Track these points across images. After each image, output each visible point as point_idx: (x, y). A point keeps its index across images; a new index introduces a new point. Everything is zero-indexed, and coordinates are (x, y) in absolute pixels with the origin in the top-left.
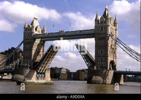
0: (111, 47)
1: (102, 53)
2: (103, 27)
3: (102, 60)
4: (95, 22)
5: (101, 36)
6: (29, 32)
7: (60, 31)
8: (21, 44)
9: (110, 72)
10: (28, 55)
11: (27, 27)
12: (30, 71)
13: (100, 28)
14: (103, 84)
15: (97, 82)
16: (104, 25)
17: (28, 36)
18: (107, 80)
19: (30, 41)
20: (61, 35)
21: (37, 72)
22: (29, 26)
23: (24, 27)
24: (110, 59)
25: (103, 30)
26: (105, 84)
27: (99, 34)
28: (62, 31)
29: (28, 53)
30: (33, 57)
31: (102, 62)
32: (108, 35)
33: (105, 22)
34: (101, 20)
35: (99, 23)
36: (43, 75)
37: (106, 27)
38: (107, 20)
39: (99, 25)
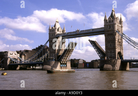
0: (118, 41)
1: (111, 46)
3: (111, 52)
4: (104, 21)
6: (53, 32)
7: (77, 30)
8: (47, 42)
9: (118, 61)
10: (53, 50)
12: (55, 63)
14: (112, 70)
15: (108, 69)
16: (112, 23)
17: (52, 35)
18: (116, 67)
20: (77, 33)
21: (60, 63)
22: (52, 28)
23: (49, 29)
24: (117, 50)
25: (111, 27)
26: (114, 70)
27: (108, 31)
28: (78, 30)
30: (56, 52)
31: (111, 53)
32: (115, 32)
33: (112, 21)
34: (109, 20)
35: (107, 22)
36: (65, 65)
37: (114, 25)
38: (113, 19)
39: (107, 24)
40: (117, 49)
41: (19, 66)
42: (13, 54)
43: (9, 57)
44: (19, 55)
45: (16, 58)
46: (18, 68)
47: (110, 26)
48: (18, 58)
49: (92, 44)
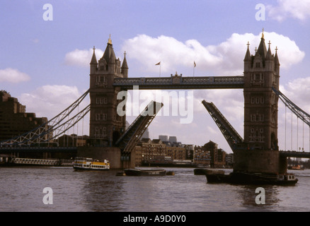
0: (272, 109)
1: (257, 119)
2: (261, 74)
3: (257, 132)
4: (245, 64)
5: (256, 89)
6: (103, 73)
7: (174, 75)
8: (87, 93)
10: (101, 118)
12: (113, 151)
13: (255, 76)
16: (263, 70)
17: (102, 81)
19: (105, 91)
20: (174, 83)
23: (92, 64)
24: (271, 129)
25: (261, 79)
27: (253, 86)
28: (176, 75)
29: (101, 115)
30: (112, 123)
31: (257, 135)
32: (270, 89)
33: (264, 66)
34: (256, 61)
35: (252, 66)
36: (128, 158)
37: (266, 75)
38: (267, 61)
39: (253, 70)
47: (258, 76)
49: (209, 110)
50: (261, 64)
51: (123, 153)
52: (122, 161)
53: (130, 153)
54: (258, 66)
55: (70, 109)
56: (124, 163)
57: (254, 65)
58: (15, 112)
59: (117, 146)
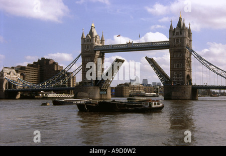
0: (187, 60)
1: (178, 66)
3: (178, 74)
5: (176, 48)
6: (88, 43)
7: (128, 42)
8: (79, 56)
11: (85, 37)
13: (176, 40)
16: (180, 36)
18: (187, 96)
19: (90, 53)
20: (129, 47)
22: (87, 36)
23: (82, 38)
25: (179, 42)
27: (175, 46)
28: (130, 42)
31: (178, 76)
32: (185, 48)
33: (181, 34)
34: (176, 31)
35: (174, 34)
36: (105, 92)
37: (183, 39)
38: (183, 31)
39: (174, 37)
40: (186, 72)
41: (20, 93)
42: (12, 73)
43: (5, 78)
44: (19, 74)
45: (16, 79)
46: (18, 96)
47: (178, 40)
48: (19, 79)
49: (150, 63)
50: (179, 33)
51: (101, 90)
52: (101, 95)
53: (106, 90)
54: (177, 34)
55: (71, 65)
56: (103, 95)
57: (175, 34)
58: (56, 69)
59: (98, 86)
